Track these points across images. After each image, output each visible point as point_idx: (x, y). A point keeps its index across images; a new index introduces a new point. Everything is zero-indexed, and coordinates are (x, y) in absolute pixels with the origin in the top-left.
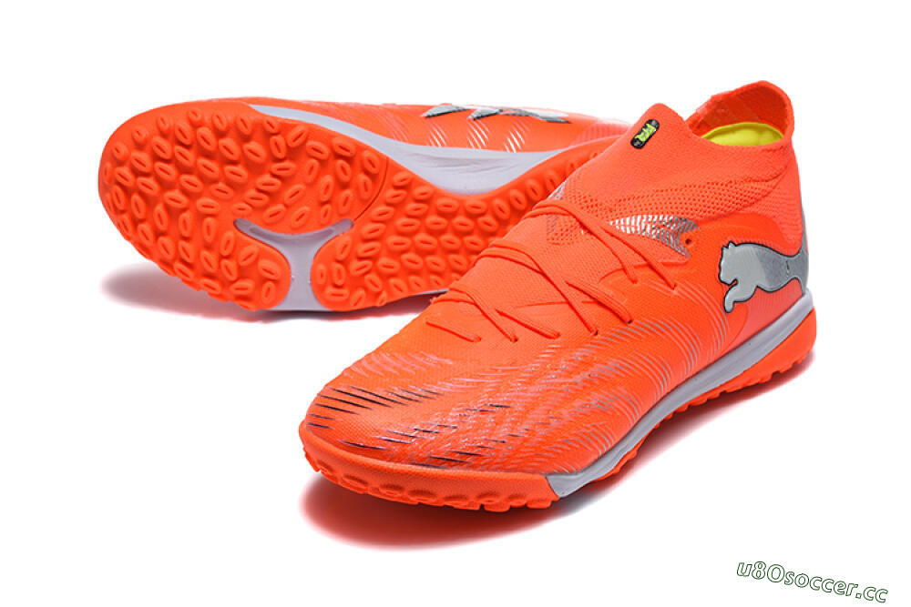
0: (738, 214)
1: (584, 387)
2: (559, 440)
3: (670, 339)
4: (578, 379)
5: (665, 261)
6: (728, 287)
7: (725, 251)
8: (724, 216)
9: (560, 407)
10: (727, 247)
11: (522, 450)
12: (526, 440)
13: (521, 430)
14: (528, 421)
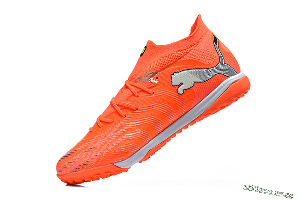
0: (175, 63)
1: (121, 134)
2: (113, 152)
3: (155, 110)
4: (119, 132)
5: (149, 87)
6: (178, 87)
7: (173, 76)
8: (170, 66)
9: (113, 142)
10: (173, 74)
11: (100, 159)
12: (100, 156)
13: (99, 153)
14: (101, 150)
